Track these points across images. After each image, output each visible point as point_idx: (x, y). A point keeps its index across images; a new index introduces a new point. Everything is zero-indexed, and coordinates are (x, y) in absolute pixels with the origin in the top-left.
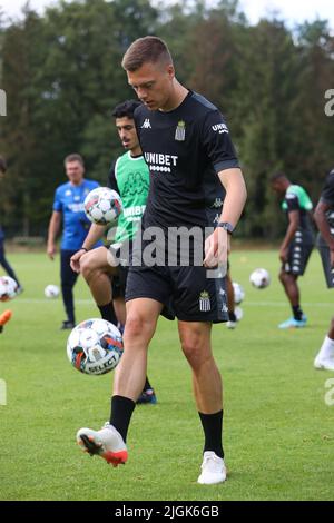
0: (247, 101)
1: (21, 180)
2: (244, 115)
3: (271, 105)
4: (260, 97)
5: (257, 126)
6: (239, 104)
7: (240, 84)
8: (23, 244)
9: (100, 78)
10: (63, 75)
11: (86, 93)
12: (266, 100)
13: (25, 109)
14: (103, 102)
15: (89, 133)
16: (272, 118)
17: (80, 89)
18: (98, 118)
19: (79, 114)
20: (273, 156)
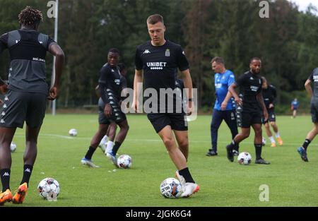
0: (222, 28)
1: (89, 71)
2: (221, 35)
3: (237, 30)
4: (230, 25)
5: (228, 42)
6: (218, 29)
7: (219, 17)
8: (89, 109)
9: (136, 12)
10: (113, 10)
11: (127, 21)
12: (234, 27)
13: (91, 30)
14: (137, 26)
15: (129, 44)
16: (237, 38)
17: (124, 18)
18: (134, 35)
19: (122, 33)
20: (237, 60)
